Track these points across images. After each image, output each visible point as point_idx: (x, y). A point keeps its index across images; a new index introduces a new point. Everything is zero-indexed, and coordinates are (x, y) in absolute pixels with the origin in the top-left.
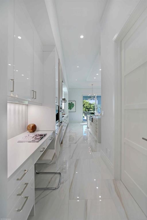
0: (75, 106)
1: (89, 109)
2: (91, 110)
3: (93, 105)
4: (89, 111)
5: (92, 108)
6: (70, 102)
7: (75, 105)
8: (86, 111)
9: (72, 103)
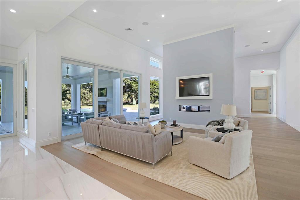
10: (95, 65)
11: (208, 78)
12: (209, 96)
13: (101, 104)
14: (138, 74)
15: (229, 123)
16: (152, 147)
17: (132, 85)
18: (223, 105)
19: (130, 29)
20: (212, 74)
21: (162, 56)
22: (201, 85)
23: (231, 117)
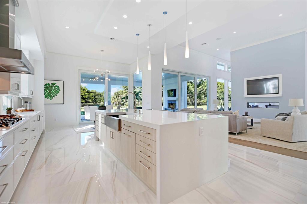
0: (61, 92)
1: (86, 100)
2: (90, 100)
3: (94, 94)
4: (86, 102)
5: (90, 99)
6: (50, 82)
7: (61, 88)
8: (83, 103)
9: (53, 84)
10: (178, 73)
11: (278, 78)
12: (278, 93)
13: (170, 102)
14: (207, 76)
15: (295, 112)
16: (236, 122)
17: (190, 86)
18: (290, 100)
19: (205, 44)
20: (281, 74)
21: (230, 60)
22: (269, 85)
23: (298, 108)
